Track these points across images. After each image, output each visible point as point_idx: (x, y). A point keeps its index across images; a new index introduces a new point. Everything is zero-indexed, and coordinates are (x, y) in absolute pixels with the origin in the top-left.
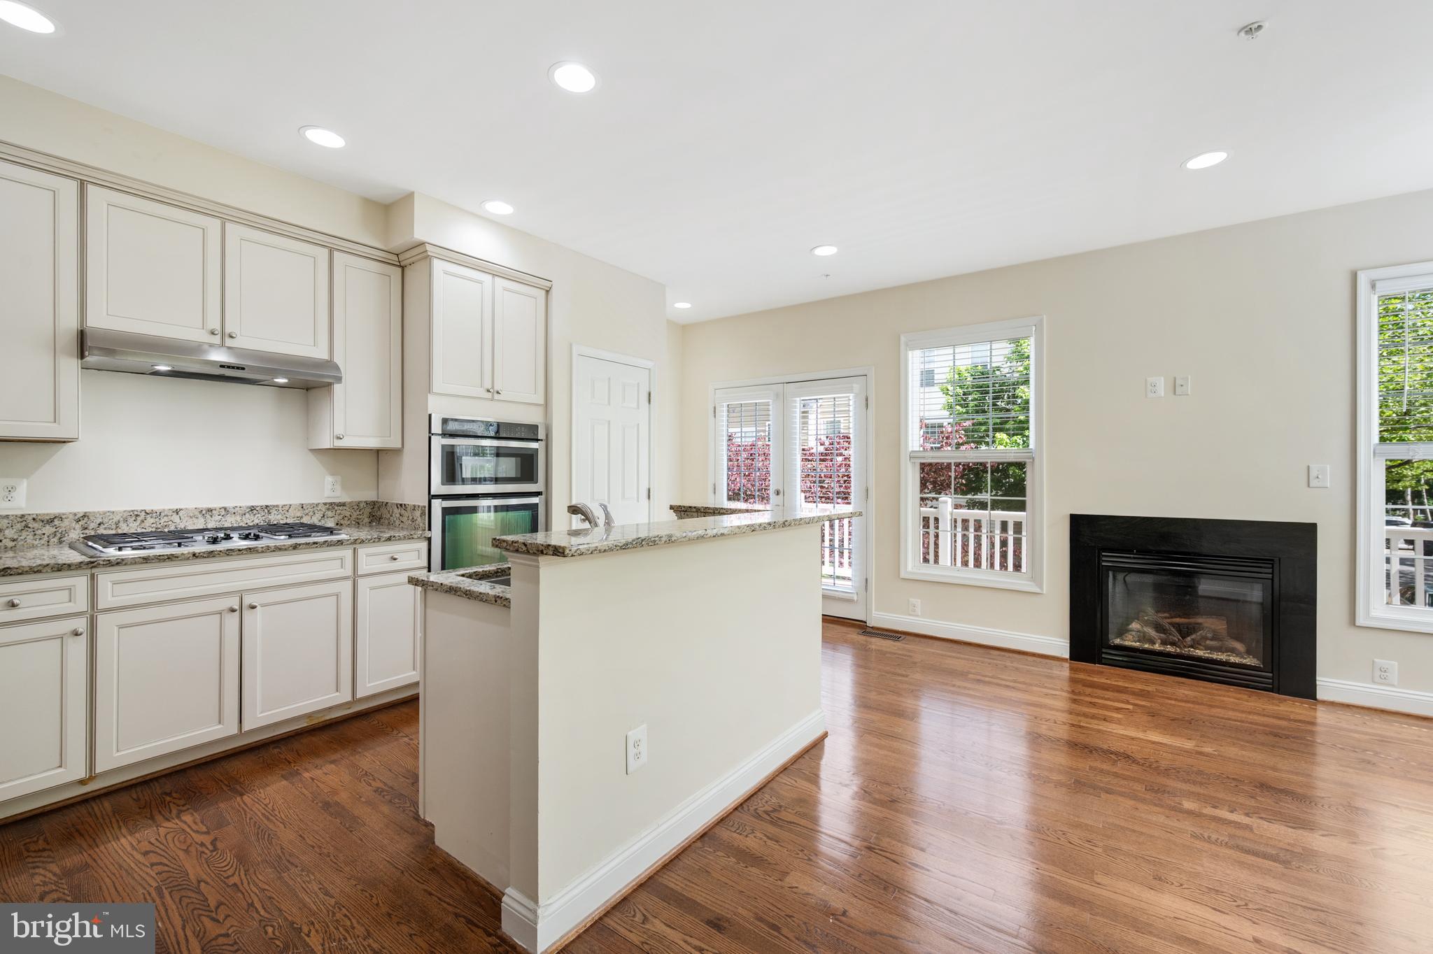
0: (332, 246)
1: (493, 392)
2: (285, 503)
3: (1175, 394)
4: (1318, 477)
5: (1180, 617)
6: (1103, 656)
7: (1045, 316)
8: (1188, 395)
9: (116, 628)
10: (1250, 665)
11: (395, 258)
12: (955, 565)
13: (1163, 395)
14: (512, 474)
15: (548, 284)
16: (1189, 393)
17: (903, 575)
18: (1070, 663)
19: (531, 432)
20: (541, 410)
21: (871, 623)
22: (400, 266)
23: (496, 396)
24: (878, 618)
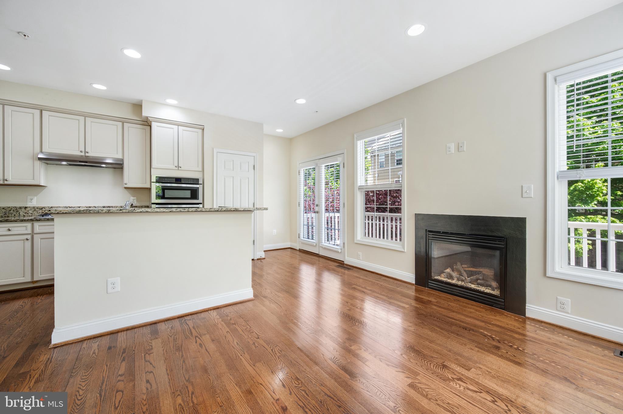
0: (123, 121)
1: (178, 167)
2: (115, 206)
3: (458, 151)
4: (526, 192)
5: (472, 267)
6: (429, 284)
7: (405, 119)
8: (464, 151)
9: (40, 239)
10: (494, 294)
11: (146, 123)
12: (376, 237)
13: (453, 152)
14: (189, 196)
15: (203, 127)
16: (465, 150)
17: (355, 242)
18: (415, 286)
19: (196, 181)
20: (201, 173)
21: (345, 263)
22: (149, 126)
23: (180, 169)
24: (349, 260)
